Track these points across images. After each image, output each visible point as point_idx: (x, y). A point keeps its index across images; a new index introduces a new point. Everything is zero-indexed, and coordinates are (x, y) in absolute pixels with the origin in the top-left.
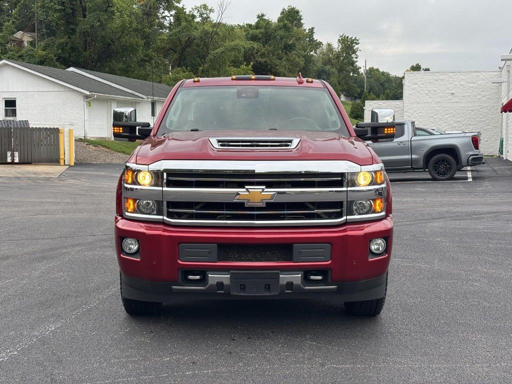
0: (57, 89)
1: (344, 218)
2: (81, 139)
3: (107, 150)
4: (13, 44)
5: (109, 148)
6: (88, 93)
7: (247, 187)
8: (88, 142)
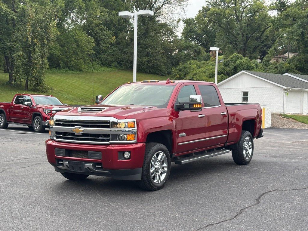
0: (269, 86)
1: (110, 142)
2: (281, 114)
3: (294, 121)
4: (283, 60)
5: (295, 120)
6: (285, 88)
7: (75, 127)
8: (284, 116)
